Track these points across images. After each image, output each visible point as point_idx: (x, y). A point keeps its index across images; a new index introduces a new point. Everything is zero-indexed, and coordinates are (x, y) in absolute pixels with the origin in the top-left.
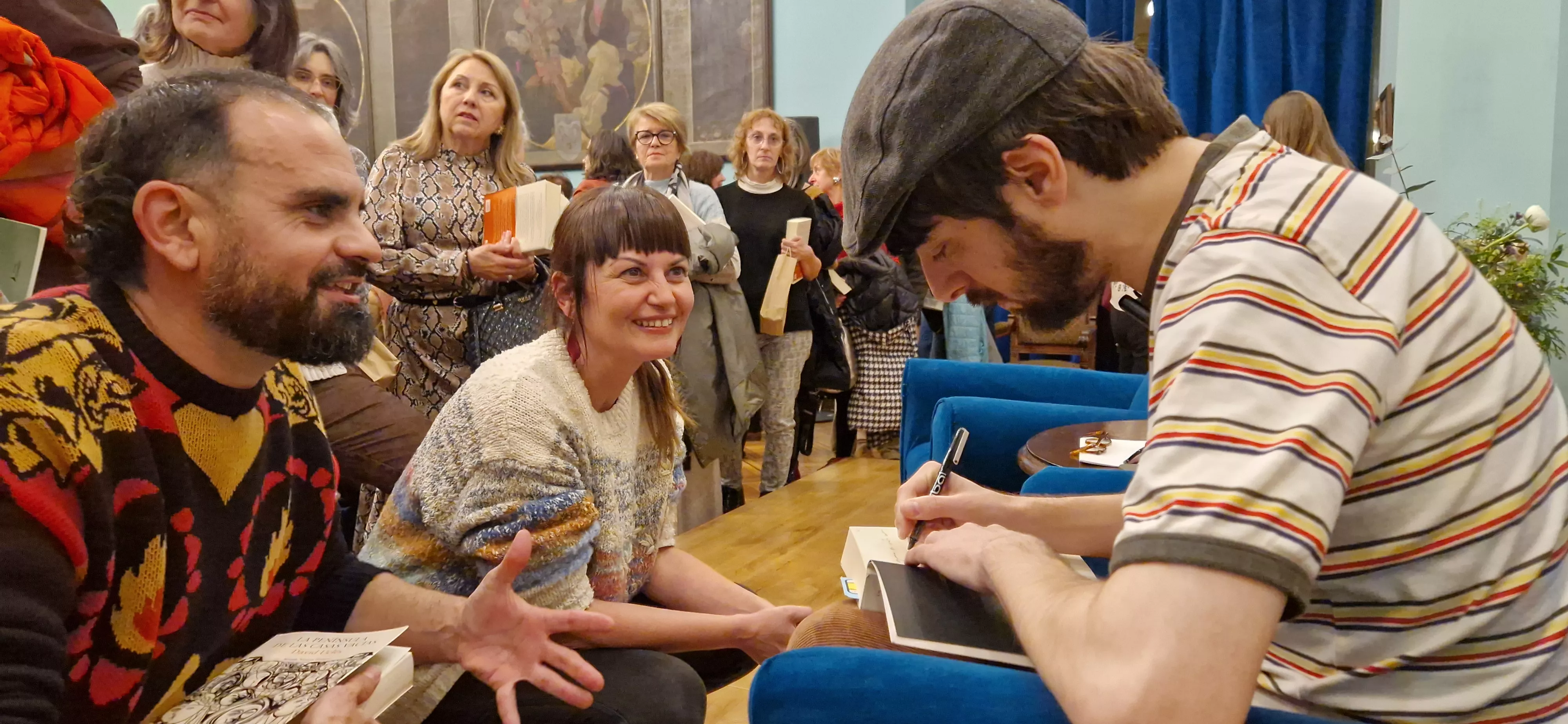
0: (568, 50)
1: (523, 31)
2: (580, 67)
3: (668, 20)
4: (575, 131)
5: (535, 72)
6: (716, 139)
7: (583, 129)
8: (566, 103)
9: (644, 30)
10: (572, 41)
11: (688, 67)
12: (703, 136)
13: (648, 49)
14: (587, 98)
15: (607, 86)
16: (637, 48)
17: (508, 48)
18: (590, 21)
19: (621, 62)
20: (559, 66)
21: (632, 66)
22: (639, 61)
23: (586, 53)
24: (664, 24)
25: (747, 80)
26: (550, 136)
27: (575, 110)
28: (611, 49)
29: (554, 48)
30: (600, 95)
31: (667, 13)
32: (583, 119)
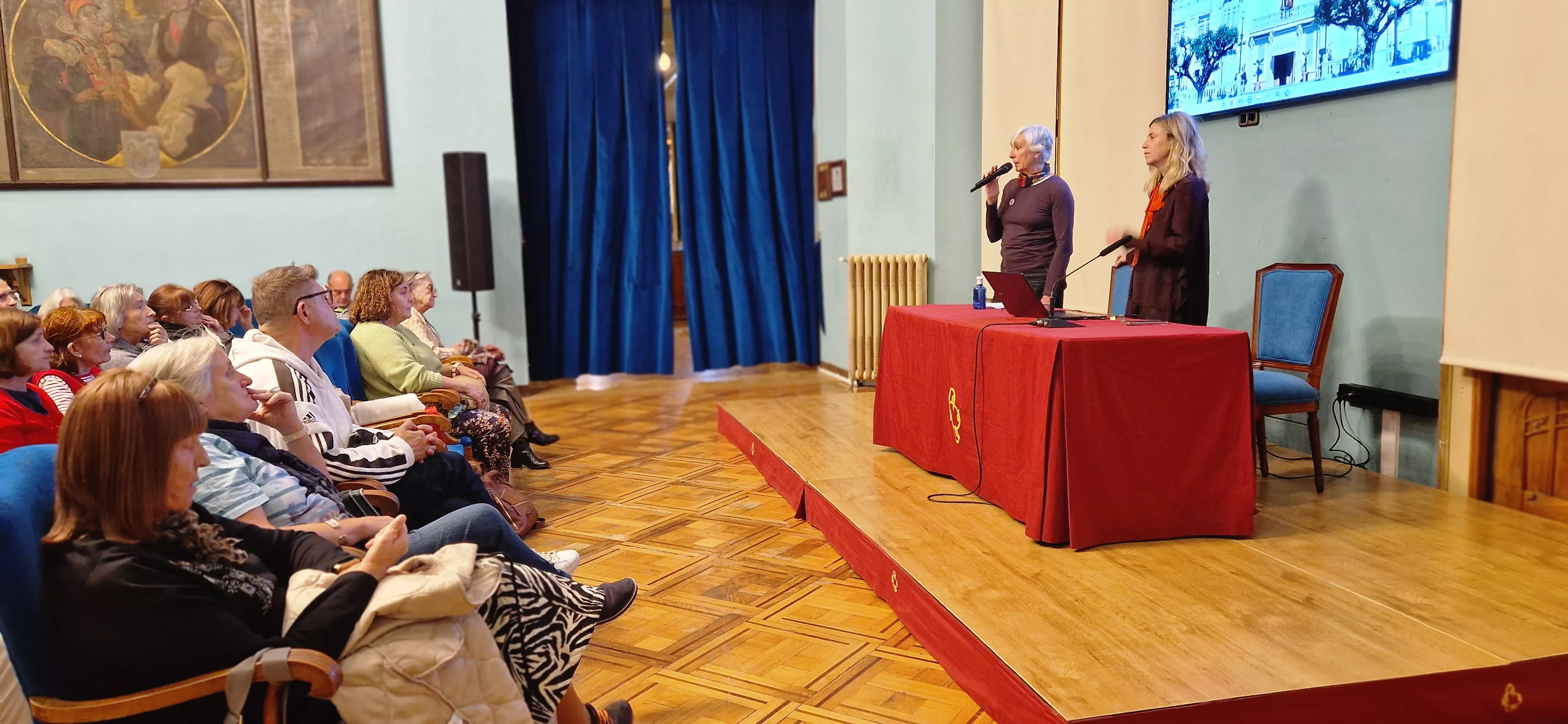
0: (139, 67)
1: (71, 41)
3: (265, 51)
4: (151, 149)
5: (90, 84)
6: (327, 165)
7: (162, 148)
8: (136, 120)
9: (236, 57)
10: (142, 59)
11: (293, 96)
12: (314, 161)
14: (166, 117)
15: (191, 106)
16: (229, 73)
17: (47, 58)
18: (166, 40)
19: (209, 84)
20: (126, 82)
21: (225, 90)
23: (163, 71)
24: (261, 54)
25: (360, 114)
26: (116, 152)
27: (151, 129)
28: (196, 72)
29: (116, 63)
30: (182, 116)
31: (266, 44)
32: (160, 139)
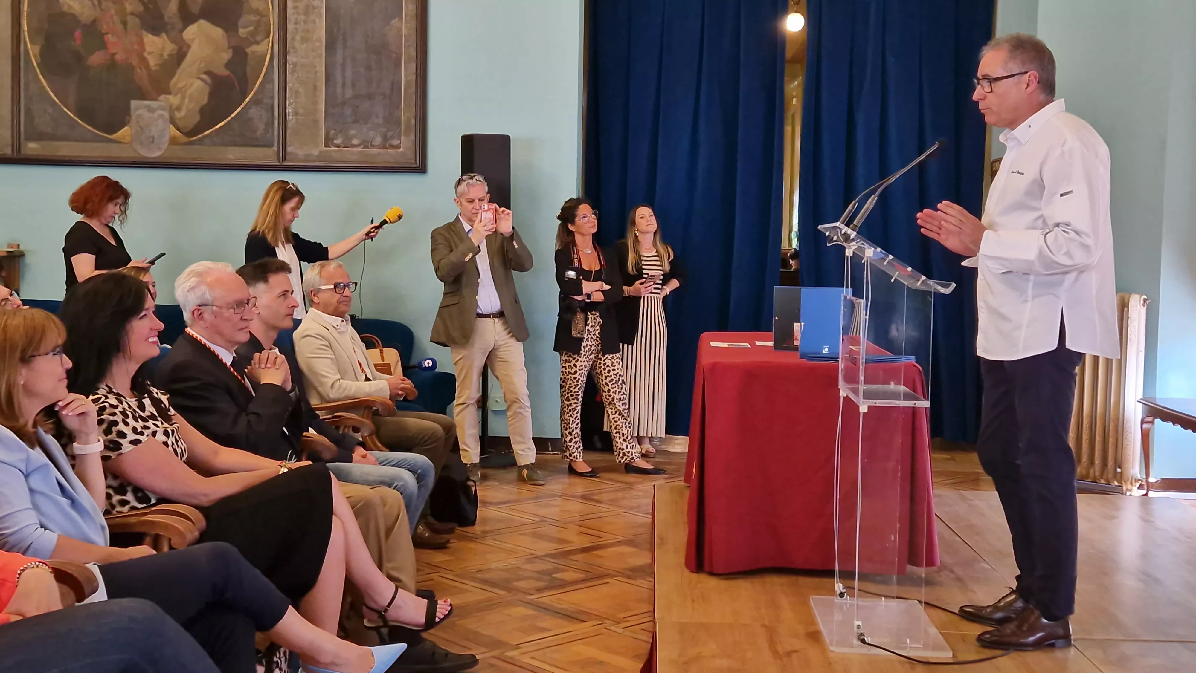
0: (156, 25)
2: (170, 47)
3: (295, 8)
4: (160, 122)
5: (103, 45)
6: (353, 146)
8: (149, 88)
9: (262, 15)
10: (162, 17)
11: (320, 63)
12: (338, 141)
13: (268, 36)
14: (180, 85)
15: (207, 73)
16: (253, 34)
19: (229, 48)
20: (141, 43)
21: (246, 54)
22: (253, 49)
23: (182, 31)
24: (290, 11)
25: (396, 86)
26: (123, 125)
27: (162, 97)
28: (217, 32)
29: (133, 21)
30: (198, 83)
32: (172, 110)
